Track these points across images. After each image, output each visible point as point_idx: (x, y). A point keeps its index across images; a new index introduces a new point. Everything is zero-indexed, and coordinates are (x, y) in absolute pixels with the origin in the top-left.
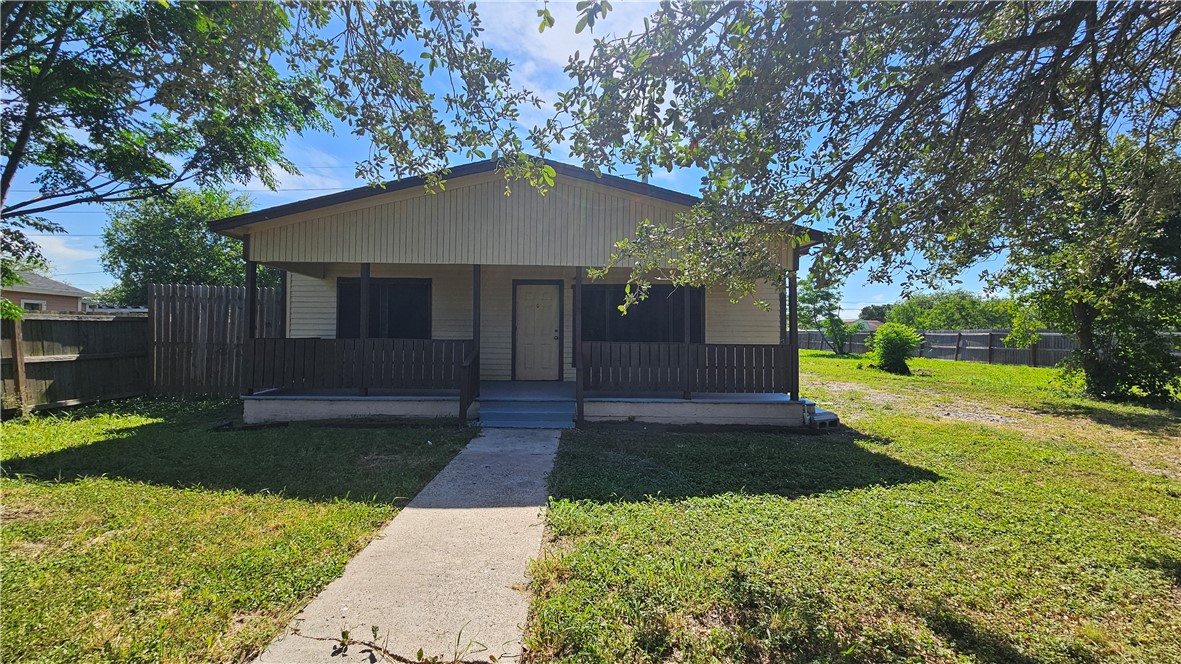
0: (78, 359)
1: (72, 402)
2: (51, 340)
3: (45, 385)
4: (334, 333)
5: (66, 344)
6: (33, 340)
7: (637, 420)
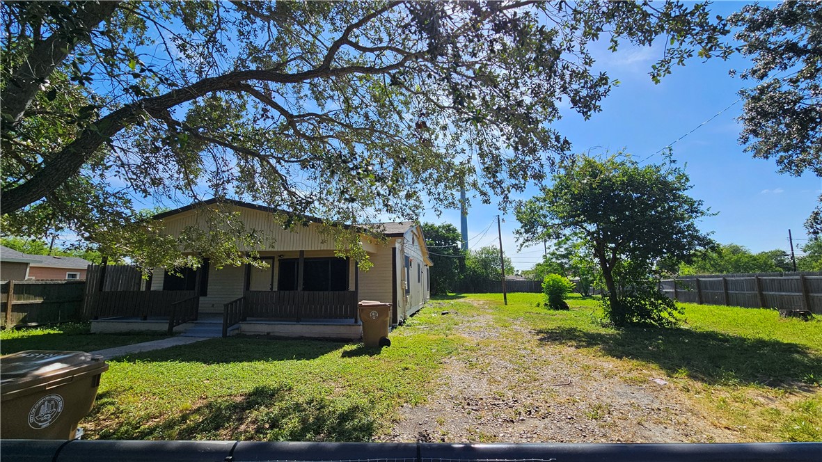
0: (43, 303)
1: (34, 324)
2: (29, 294)
3: (22, 315)
4: (162, 288)
5: (36, 295)
6: (19, 294)
7: (271, 334)
